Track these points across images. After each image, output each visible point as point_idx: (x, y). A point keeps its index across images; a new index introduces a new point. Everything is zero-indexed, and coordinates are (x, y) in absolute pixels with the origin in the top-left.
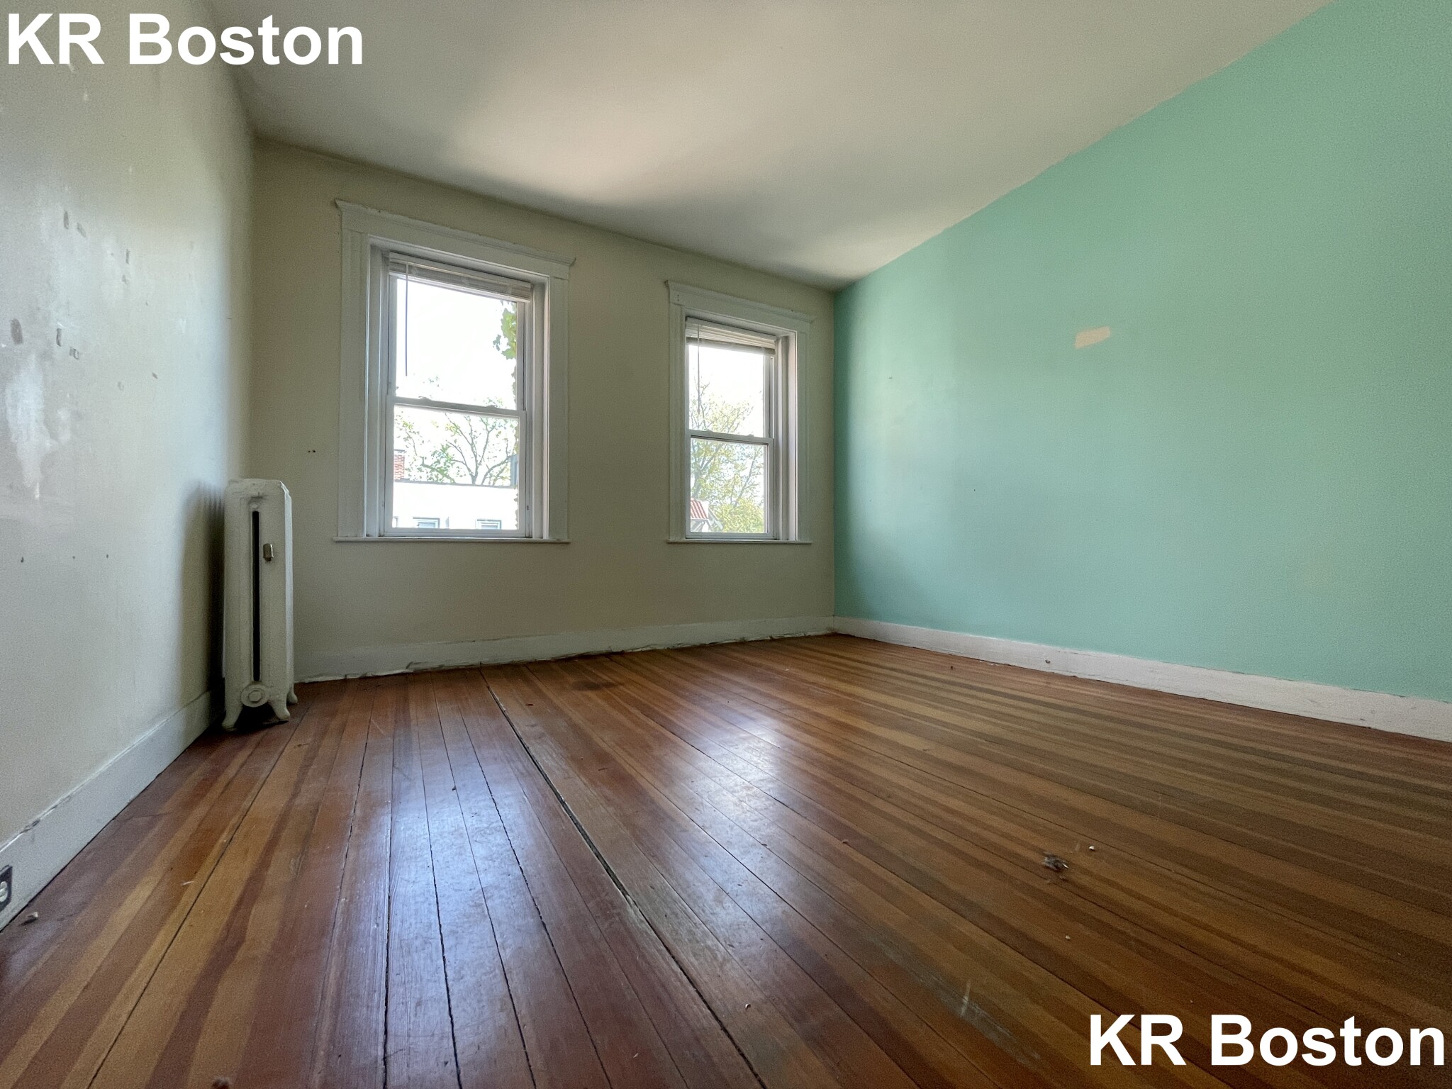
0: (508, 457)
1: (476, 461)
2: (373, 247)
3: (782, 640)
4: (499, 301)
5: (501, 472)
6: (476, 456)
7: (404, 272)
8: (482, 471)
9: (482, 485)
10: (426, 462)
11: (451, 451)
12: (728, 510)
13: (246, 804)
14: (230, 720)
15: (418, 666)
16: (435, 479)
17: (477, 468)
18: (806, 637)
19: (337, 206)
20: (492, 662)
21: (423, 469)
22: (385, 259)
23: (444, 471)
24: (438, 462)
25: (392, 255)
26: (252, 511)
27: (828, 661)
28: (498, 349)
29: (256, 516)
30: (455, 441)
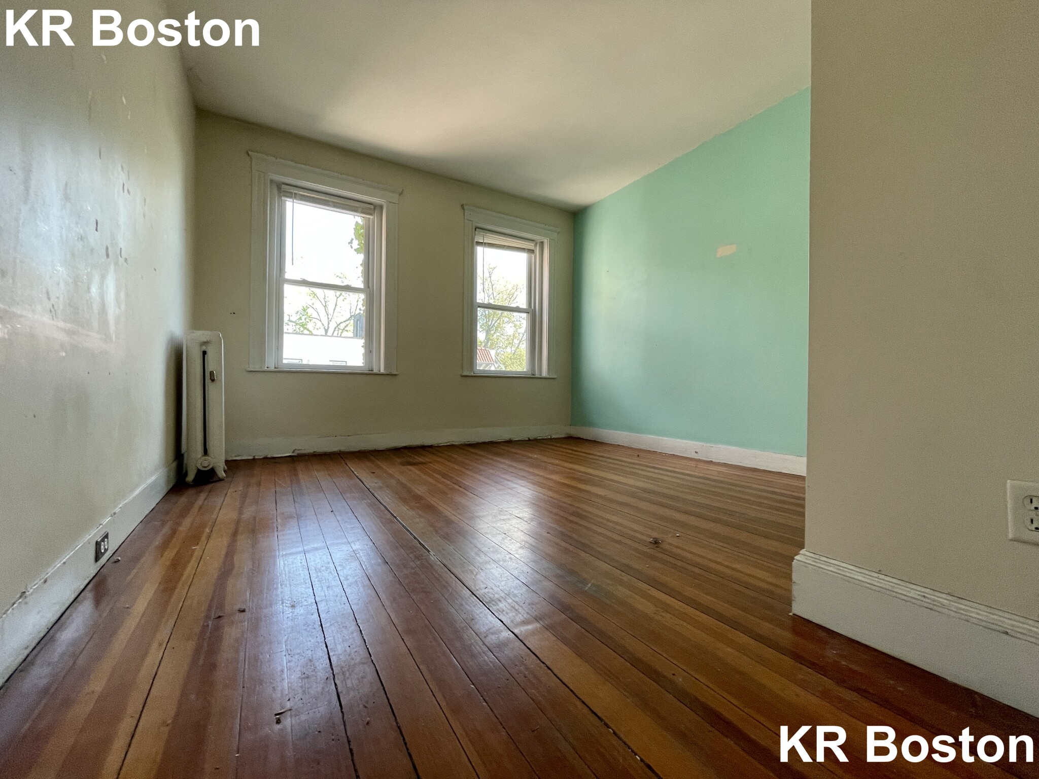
0: (351, 316)
1: (328, 318)
2: (272, 181)
3: (536, 440)
4: (353, 216)
5: (345, 327)
6: (328, 315)
7: (291, 197)
8: (333, 325)
9: (332, 336)
10: (292, 319)
11: (310, 311)
12: (509, 356)
13: (214, 516)
14: (190, 478)
15: (299, 452)
16: (298, 331)
17: (329, 324)
18: (551, 439)
19: (248, 155)
20: (348, 450)
21: (290, 323)
22: (279, 188)
23: (305, 325)
24: (300, 319)
25: (283, 186)
26: (203, 350)
27: (562, 452)
28: (352, 247)
29: (204, 353)
30: (313, 304)
